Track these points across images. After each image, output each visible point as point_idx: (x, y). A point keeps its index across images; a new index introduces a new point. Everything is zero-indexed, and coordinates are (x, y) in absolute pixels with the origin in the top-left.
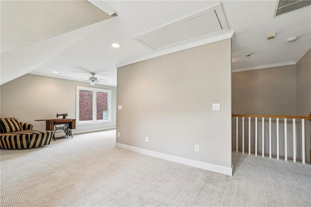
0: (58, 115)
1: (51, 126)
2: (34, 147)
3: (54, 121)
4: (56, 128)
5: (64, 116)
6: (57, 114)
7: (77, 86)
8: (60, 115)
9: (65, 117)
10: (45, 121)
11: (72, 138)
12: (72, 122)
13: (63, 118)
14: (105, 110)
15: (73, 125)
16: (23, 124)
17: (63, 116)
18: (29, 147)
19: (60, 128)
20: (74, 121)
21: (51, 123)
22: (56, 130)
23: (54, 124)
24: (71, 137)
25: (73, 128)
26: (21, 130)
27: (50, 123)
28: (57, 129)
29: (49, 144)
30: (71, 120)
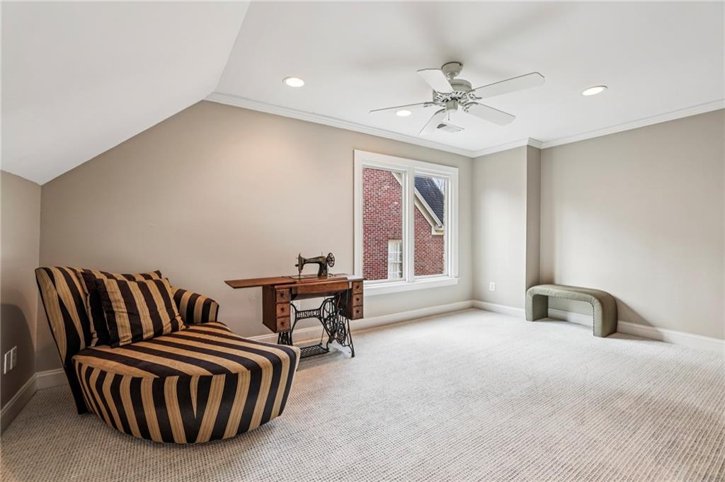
0: (302, 262)
1: (282, 309)
2: (218, 435)
3: (291, 289)
4: (297, 312)
5: (324, 263)
6: (300, 258)
7: (355, 151)
8: (310, 261)
9: (326, 268)
10: (261, 287)
11: (353, 356)
12: (351, 290)
13: (319, 275)
14: (394, 239)
15: (355, 303)
16: (186, 297)
17: (317, 266)
18: (198, 440)
19: (308, 314)
20: (358, 287)
21: (282, 295)
22: (297, 319)
23: (292, 300)
24: (348, 349)
25: (355, 313)
26: (175, 327)
27: (278, 295)
28: (299, 318)
29: (280, 414)
30: (348, 282)
